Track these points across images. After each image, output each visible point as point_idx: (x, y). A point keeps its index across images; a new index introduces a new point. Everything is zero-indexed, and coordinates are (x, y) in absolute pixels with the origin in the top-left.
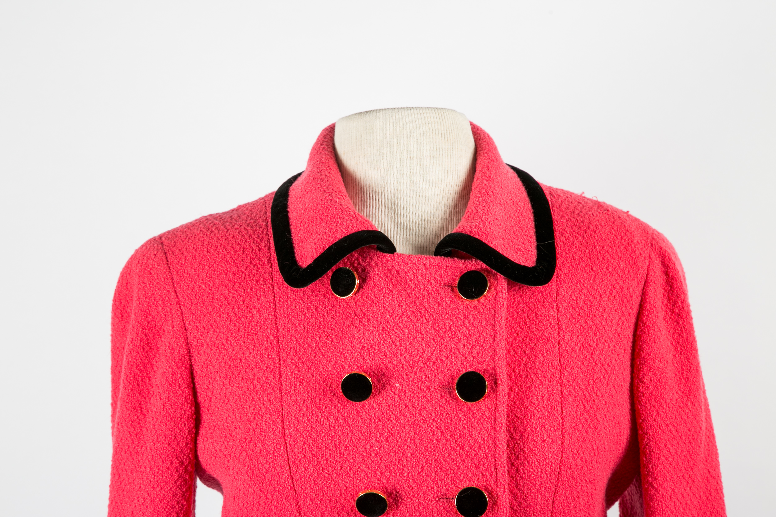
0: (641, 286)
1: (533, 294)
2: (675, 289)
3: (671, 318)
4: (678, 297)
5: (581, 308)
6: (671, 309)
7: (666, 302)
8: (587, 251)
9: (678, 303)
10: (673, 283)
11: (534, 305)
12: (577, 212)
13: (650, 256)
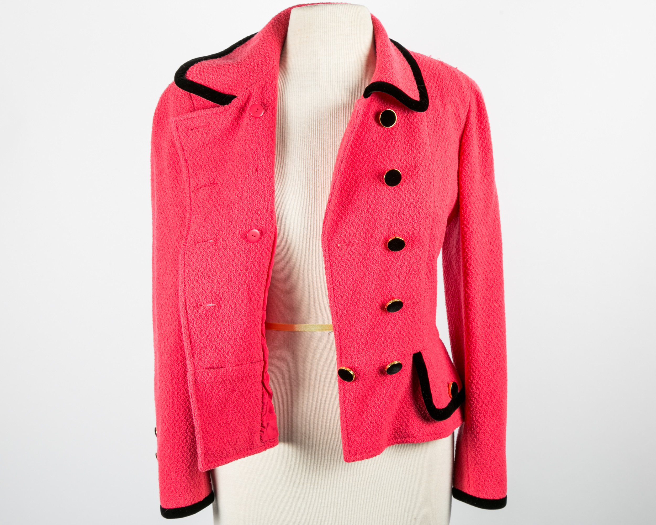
0: (466, 113)
1: (415, 117)
2: (482, 115)
3: (478, 131)
4: (483, 119)
5: (439, 125)
6: (479, 126)
7: (477, 122)
8: (439, 91)
9: (483, 123)
10: (481, 111)
11: (417, 123)
12: (431, 68)
13: (470, 95)
